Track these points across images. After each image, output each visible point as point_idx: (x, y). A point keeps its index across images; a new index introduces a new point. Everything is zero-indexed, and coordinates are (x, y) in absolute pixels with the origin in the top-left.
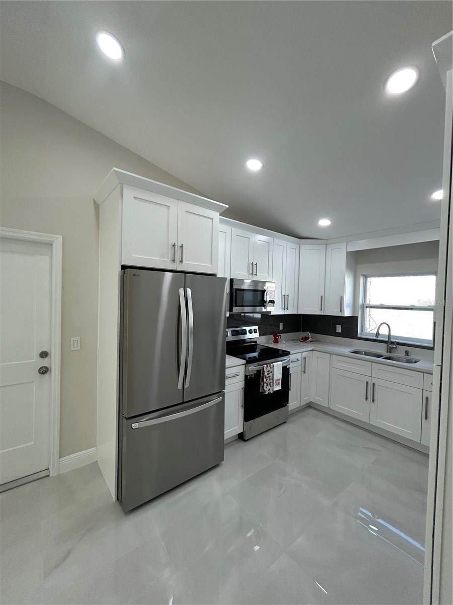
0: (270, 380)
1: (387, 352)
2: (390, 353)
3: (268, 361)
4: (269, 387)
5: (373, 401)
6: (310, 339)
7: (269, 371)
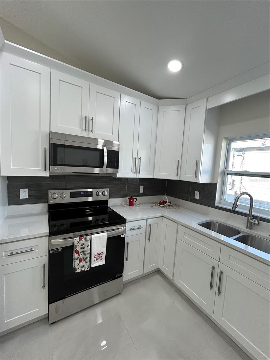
0: (85, 254)
1: (247, 228)
2: (250, 229)
3: (80, 233)
4: (82, 264)
5: (219, 293)
6: (167, 203)
7: (83, 244)
